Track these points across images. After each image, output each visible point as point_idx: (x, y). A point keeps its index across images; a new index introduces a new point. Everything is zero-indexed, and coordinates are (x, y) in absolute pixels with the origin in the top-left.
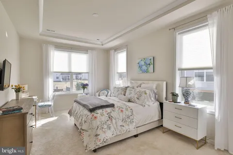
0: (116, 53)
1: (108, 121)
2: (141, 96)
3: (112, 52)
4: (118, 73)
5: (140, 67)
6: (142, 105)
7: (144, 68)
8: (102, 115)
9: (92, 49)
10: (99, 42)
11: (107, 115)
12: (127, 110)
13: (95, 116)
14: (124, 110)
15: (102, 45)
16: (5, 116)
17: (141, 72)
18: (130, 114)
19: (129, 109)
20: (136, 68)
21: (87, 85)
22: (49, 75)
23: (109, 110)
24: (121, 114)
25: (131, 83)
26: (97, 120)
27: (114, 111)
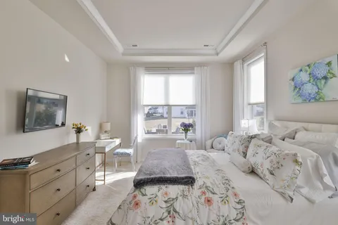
0: (245, 65)
1: (161, 220)
2: (279, 166)
3: (238, 65)
4: (250, 104)
5: (298, 87)
6: (282, 194)
7: (309, 89)
8: (153, 201)
9: (201, 65)
10: (209, 51)
11: (164, 205)
12: (225, 200)
13: (137, 199)
14: (215, 198)
15: (217, 54)
16: (4, 171)
17: (300, 100)
18: (233, 214)
19: (232, 200)
20: (287, 91)
21: (190, 125)
22: (137, 109)
23: (174, 190)
24: (204, 209)
25: (271, 126)
26: (138, 211)
27: (184, 196)
